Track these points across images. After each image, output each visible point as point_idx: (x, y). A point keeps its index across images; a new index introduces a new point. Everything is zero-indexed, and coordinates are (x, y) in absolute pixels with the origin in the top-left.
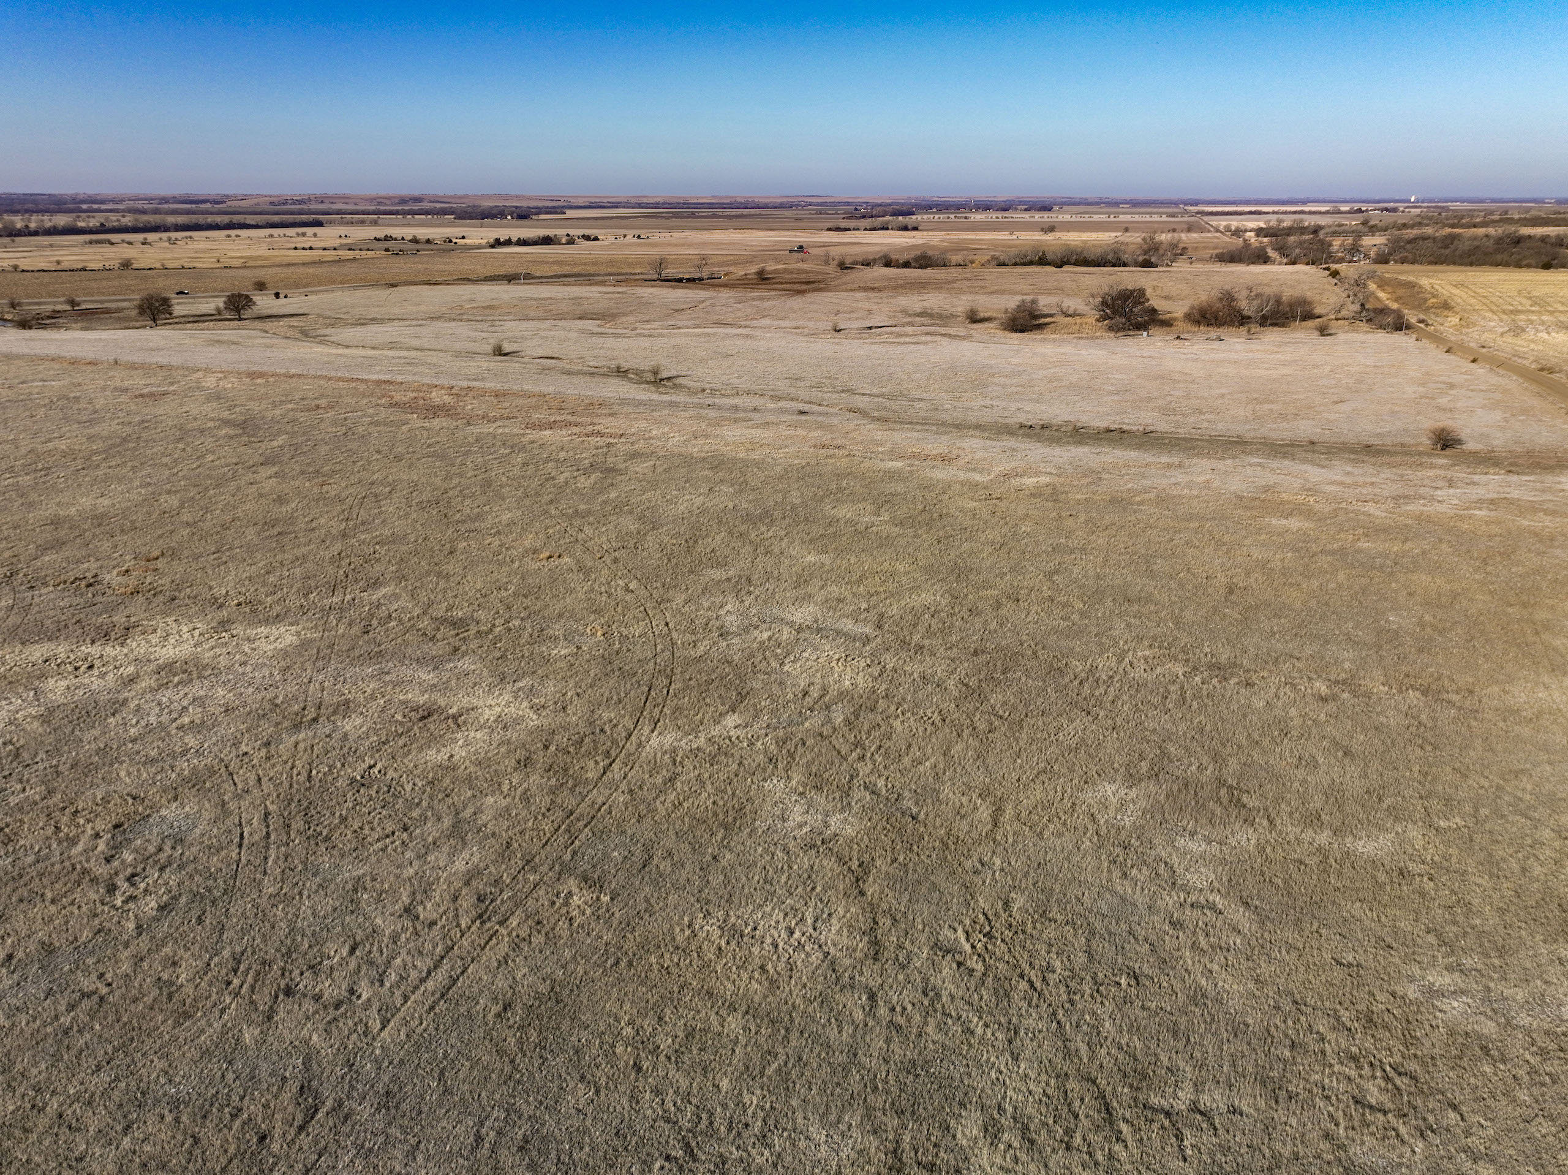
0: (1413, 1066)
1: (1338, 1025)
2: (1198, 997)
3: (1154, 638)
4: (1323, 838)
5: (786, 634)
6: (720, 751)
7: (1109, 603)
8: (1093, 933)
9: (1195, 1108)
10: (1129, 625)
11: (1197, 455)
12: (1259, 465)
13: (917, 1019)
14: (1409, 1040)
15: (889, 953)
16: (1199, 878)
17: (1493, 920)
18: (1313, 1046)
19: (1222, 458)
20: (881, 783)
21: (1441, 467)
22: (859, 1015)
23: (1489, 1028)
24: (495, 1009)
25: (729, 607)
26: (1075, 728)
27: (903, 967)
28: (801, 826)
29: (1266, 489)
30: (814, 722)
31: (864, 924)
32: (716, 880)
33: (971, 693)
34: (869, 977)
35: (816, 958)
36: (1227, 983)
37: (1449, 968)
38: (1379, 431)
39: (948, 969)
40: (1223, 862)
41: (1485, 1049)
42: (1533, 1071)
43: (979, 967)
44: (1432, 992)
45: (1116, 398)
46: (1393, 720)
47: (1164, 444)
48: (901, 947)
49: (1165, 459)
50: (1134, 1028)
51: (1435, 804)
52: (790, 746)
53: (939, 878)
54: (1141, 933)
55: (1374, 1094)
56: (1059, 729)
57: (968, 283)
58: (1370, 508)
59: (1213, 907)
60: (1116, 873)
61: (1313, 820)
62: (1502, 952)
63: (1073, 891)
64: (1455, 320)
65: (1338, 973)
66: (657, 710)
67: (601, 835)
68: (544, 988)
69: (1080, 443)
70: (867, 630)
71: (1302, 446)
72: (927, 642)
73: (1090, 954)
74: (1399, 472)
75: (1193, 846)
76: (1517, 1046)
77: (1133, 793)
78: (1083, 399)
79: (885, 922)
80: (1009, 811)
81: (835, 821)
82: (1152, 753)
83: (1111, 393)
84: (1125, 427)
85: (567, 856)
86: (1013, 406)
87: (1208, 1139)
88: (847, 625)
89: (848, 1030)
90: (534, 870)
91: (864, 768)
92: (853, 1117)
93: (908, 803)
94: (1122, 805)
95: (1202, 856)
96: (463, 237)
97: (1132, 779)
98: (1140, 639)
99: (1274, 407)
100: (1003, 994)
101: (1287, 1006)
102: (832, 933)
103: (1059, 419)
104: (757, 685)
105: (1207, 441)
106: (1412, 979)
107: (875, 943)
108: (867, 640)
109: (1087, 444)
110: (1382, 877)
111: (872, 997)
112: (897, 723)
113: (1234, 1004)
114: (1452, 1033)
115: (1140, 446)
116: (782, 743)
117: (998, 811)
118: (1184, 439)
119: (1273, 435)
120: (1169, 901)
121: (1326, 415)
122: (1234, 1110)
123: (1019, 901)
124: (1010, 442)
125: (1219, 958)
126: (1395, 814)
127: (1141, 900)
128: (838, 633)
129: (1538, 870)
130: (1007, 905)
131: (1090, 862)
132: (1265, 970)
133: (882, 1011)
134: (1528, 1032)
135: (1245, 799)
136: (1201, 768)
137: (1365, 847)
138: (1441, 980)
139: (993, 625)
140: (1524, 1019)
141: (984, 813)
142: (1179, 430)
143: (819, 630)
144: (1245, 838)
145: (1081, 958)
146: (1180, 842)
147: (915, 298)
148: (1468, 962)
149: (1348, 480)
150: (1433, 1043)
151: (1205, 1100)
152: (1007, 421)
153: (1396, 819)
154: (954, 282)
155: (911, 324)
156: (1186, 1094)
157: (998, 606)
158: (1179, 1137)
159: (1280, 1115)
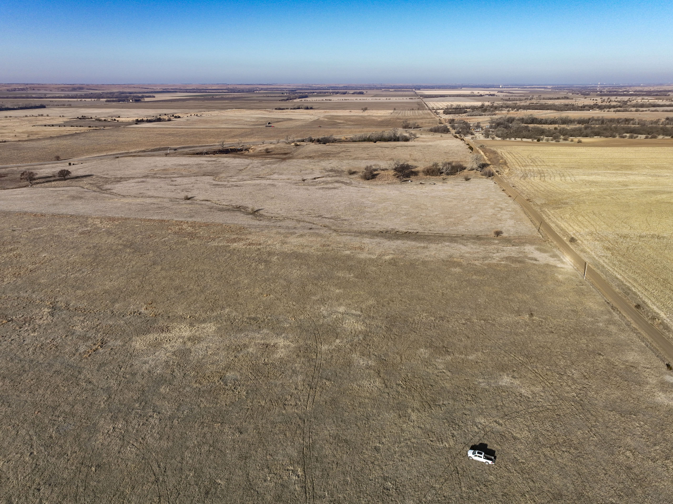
0: (476, 394)
1: (465, 389)
2: (442, 388)
3: (427, 310)
4: (463, 356)
5: (340, 316)
6: (339, 349)
7: (415, 301)
8: (423, 379)
9: (443, 404)
10: (420, 307)
11: (431, 242)
12: (448, 246)
13: (397, 396)
14: (475, 390)
15: (389, 386)
16: (441, 367)
17: (491, 369)
18: (461, 393)
19: (438, 244)
20: (376, 353)
21: (496, 244)
22: (387, 397)
23: (487, 387)
24: (324, 403)
25: (322, 308)
26: (413, 337)
27: (392, 388)
28: (363, 364)
29: (450, 256)
30: (356, 340)
31: (382, 382)
32: (352, 377)
33: (389, 329)
34: (387, 390)
35: (376, 389)
36: (447, 385)
37: (483, 379)
38: (481, 229)
39: (400, 388)
40: (445, 363)
41: (486, 390)
42: (493, 393)
43: (405, 387)
44: (479, 383)
45: (405, 217)
46: (478, 328)
47: (422, 238)
48: (390, 385)
49: (422, 245)
50: (432, 394)
51: (484, 348)
52: (354, 346)
53: (394, 372)
54: (432, 378)
55: (469, 399)
56: (409, 337)
57: (344, 154)
58: (476, 262)
59: (444, 372)
60: (426, 368)
61: (461, 353)
62: (491, 375)
63: (419, 372)
64: (507, 171)
65: (465, 381)
66: (319, 340)
67: (324, 370)
68: (331, 399)
69: (397, 239)
70: (359, 313)
71: (460, 237)
72: (374, 315)
73: (423, 382)
74: (485, 247)
75: (439, 361)
76: (491, 390)
77: (427, 351)
78: (395, 218)
79: (386, 381)
80: (403, 357)
81: (370, 362)
82: (429, 341)
83: (403, 215)
84: (410, 231)
85: (320, 375)
86: (375, 222)
87: (445, 408)
88: (354, 312)
89: (386, 399)
90: (315, 378)
91: (371, 350)
92: (391, 411)
93: (383, 357)
94: (425, 353)
95: (441, 363)
96: (119, 117)
97: (426, 347)
98: (423, 311)
99: (452, 220)
100: (410, 390)
101: (456, 387)
102: (377, 384)
103: (390, 228)
104: (339, 331)
105: (433, 236)
106: (476, 381)
107: (386, 385)
108: (360, 316)
109: (399, 239)
110: (473, 363)
111: (388, 394)
112: (374, 338)
113: (448, 388)
114: (482, 389)
115: (415, 240)
116: (352, 345)
117: (401, 357)
118: (427, 236)
119: (452, 232)
120: (436, 372)
121: (466, 223)
122: (449, 404)
123: (409, 375)
124: (378, 240)
125: (445, 381)
126: (476, 350)
127: (431, 372)
128: (352, 314)
129: (500, 359)
130: (407, 375)
131: (421, 366)
132: (453, 382)
133: (391, 396)
134: (493, 387)
135: (448, 349)
136: (439, 343)
137: (470, 358)
138: (480, 380)
139: (389, 310)
140: (493, 385)
141: (399, 358)
142: (426, 232)
143: (347, 314)
144: (449, 358)
145: (422, 384)
146: (437, 360)
147: (327, 162)
148: (486, 377)
149: (472, 251)
150: (479, 390)
151: (444, 403)
152: (374, 229)
153: (477, 351)
154: (339, 153)
155: (329, 176)
156: (441, 402)
157: (389, 304)
158: (441, 408)
159: (456, 403)
